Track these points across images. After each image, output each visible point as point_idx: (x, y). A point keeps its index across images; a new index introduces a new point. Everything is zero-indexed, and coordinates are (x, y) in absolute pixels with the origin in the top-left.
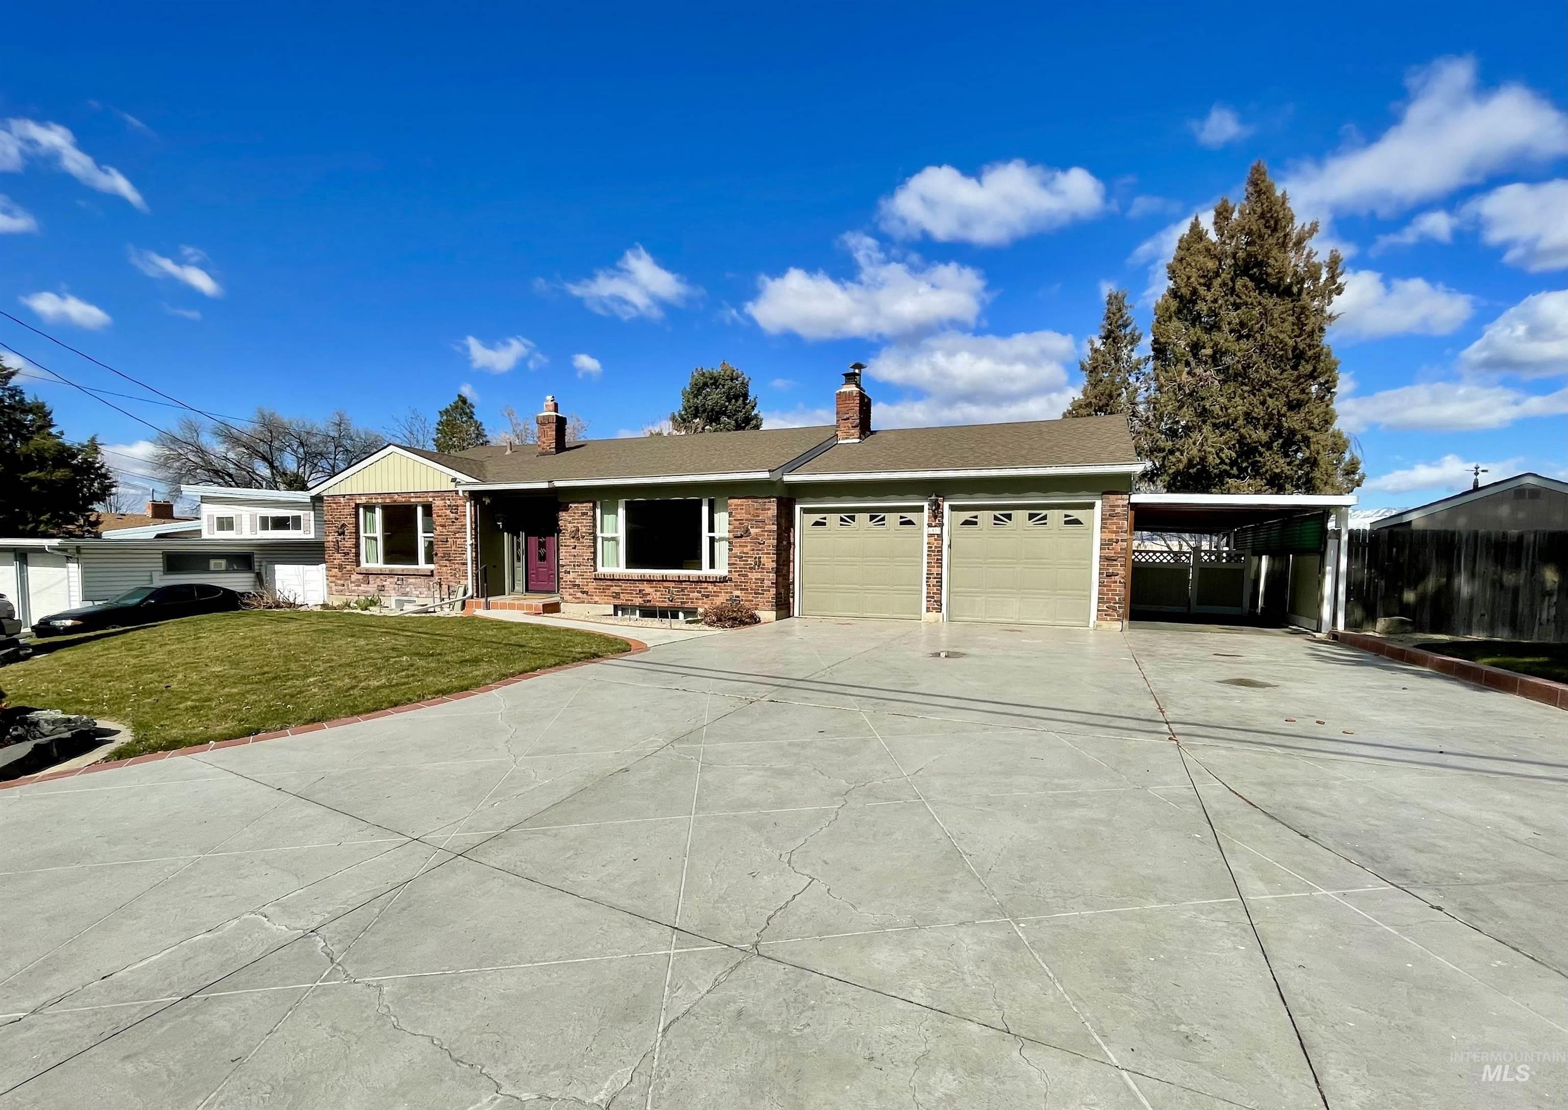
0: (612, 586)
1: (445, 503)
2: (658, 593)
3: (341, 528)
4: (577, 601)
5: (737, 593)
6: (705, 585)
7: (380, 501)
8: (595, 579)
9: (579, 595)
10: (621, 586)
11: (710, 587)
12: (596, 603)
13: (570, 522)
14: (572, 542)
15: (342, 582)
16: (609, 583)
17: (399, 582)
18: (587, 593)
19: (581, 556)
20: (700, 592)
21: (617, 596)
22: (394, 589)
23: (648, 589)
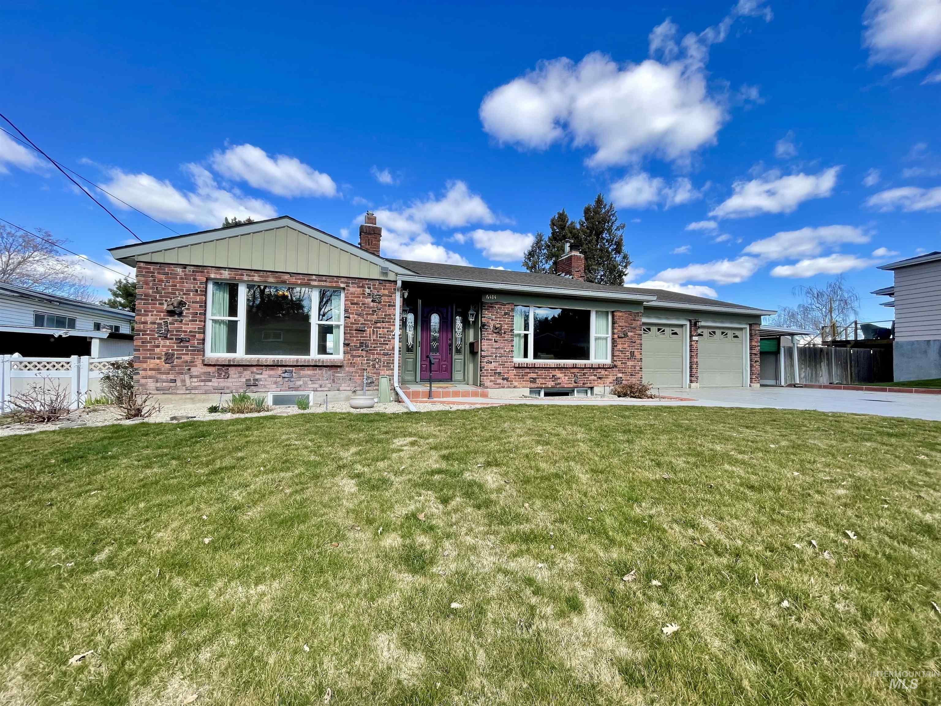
0: (530, 373)
1: (363, 291)
2: (567, 377)
3: (178, 307)
4: (497, 386)
5: (620, 375)
6: (599, 370)
7: (245, 278)
8: (515, 368)
9: (500, 381)
10: (537, 373)
11: (603, 372)
12: (515, 387)
13: (492, 320)
14: (494, 337)
15: (171, 377)
16: (528, 370)
17: (286, 375)
18: (507, 379)
19: (502, 348)
20: (596, 375)
21: (533, 380)
22: (276, 383)
23: (558, 374)
